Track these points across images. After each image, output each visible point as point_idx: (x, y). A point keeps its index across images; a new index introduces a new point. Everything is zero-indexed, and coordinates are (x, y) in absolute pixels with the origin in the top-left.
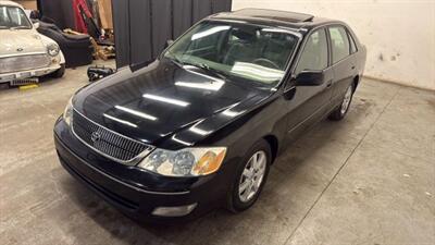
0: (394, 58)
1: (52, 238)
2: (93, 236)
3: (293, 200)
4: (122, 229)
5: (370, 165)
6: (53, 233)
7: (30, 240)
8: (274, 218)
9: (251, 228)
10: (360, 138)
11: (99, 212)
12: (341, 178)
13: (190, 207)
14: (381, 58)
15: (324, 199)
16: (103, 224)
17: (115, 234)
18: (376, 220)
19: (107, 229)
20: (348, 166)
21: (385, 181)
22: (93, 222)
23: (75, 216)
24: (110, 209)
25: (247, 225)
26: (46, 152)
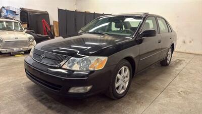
0: (190, 42)
1: (17, 109)
2: (38, 108)
3: (146, 95)
4: (54, 106)
5: (186, 82)
6: (18, 107)
7: (5, 109)
8: (136, 102)
9: (123, 106)
10: (178, 72)
11: (43, 99)
12: (171, 87)
13: (89, 88)
14: (184, 42)
15: (162, 95)
16: (44, 104)
17: (50, 108)
18: (193, 104)
19: (46, 106)
20: (173, 82)
21: (194, 88)
22: (39, 103)
23: (30, 100)
24: (49, 98)
25: (120, 105)
26: (21, 77)
